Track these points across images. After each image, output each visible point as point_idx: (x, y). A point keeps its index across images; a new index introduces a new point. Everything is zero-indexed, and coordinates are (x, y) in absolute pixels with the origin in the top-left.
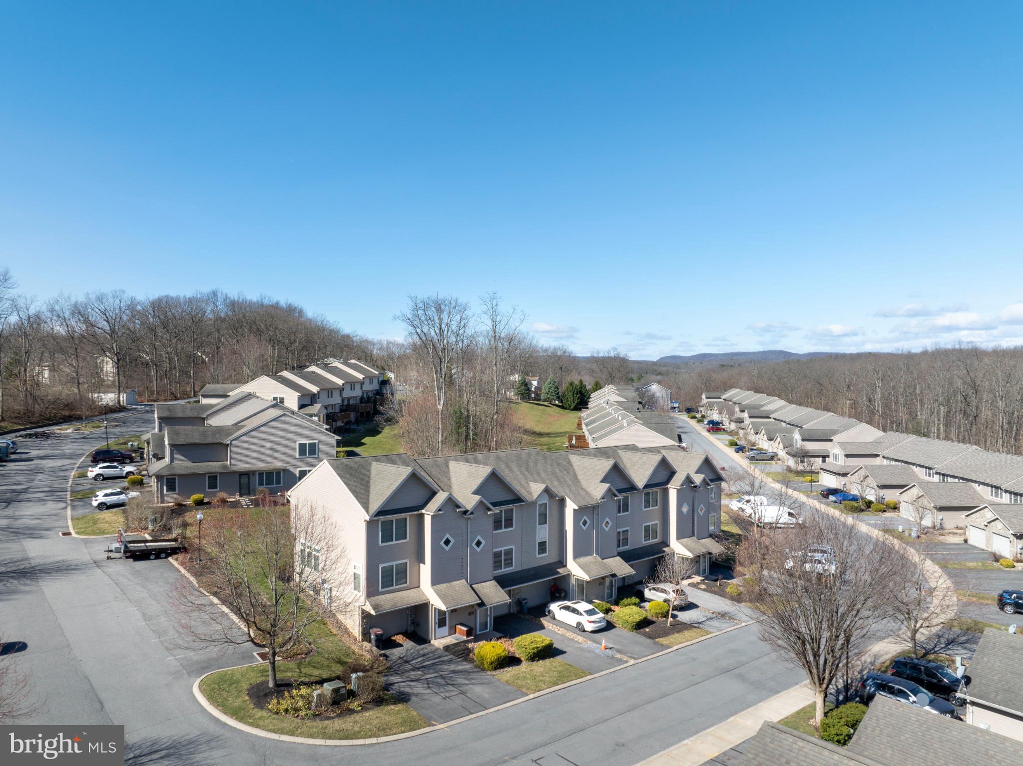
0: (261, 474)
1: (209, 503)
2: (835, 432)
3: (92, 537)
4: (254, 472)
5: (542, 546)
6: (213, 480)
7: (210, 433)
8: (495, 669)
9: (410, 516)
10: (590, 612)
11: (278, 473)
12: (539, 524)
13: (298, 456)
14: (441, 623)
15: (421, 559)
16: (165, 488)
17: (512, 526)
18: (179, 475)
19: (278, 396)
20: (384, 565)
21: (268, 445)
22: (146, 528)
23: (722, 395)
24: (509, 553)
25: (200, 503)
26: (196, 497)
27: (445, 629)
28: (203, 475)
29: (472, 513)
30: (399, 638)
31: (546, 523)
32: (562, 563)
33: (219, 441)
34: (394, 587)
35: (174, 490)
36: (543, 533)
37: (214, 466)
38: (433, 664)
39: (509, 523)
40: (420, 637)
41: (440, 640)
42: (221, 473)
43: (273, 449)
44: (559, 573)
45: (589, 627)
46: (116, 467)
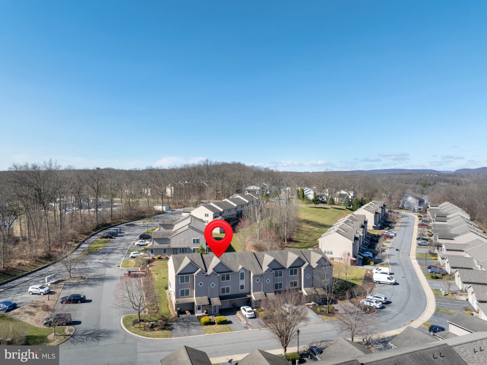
0: (180, 249)
1: (162, 258)
3: (124, 268)
4: (178, 248)
5: (242, 287)
6: (165, 250)
7: (165, 235)
8: (205, 325)
9: (190, 275)
11: (186, 249)
12: (241, 279)
13: (192, 243)
14: (199, 309)
15: (194, 288)
16: (150, 252)
17: (229, 280)
18: (155, 249)
19: (207, 213)
20: (181, 289)
21: (183, 239)
22: (140, 267)
23: (439, 205)
24: (228, 288)
25: (159, 258)
26: (159, 256)
27: (200, 311)
28: (162, 249)
29: (210, 276)
30: (187, 312)
31: (244, 279)
32: (250, 293)
33: (166, 237)
34: (185, 296)
35: (153, 253)
36: (242, 282)
37: (165, 246)
38: (189, 321)
39: (228, 278)
41: (198, 314)
42: (167, 248)
43: (184, 241)
44: (247, 296)
46: (143, 242)
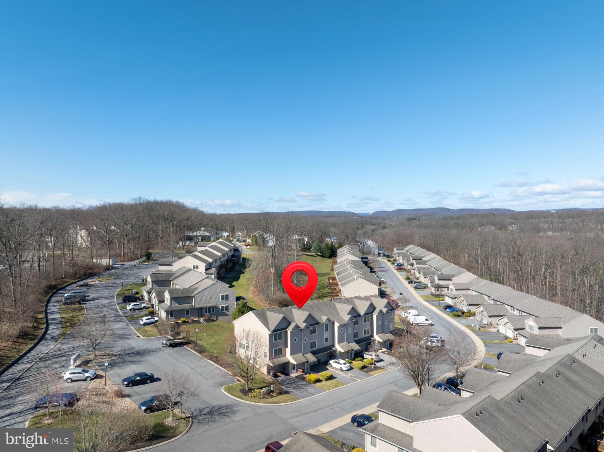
0: (206, 308)
1: (187, 322)
2: (453, 276)
3: (149, 338)
4: (203, 308)
5: (326, 340)
6: (188, 312)
7: (185, 292)
8: (314, 383)
9: (283, 332)
10: (345, 364)
11: (213, 307)
12: (325, 331)
13: (220, 300)
14: (294, 368)
15: (286, 346)
16: (169, 316)
18: (175, 311)
19: (196, 265)
20: (275, 349)
21: (209, 296)
23: (404, 248)
24: (315, 342)
25: (184, 322)
26: (182, 319)
27: (295, 371)
28: (184, 310)
29: (303, 330)
30: (279, 374)
31: (327, 331)
32: (333, 345)
33: (189, 295)
34: (278, 356)
35: (173, 316)
36: (327, 335)
37: (187, 306)
38: (293, 382)
39: (315, 332)
40: (287, 374)
41: (294, 374)
42: (191, 309)
43: (211, 298)
44: (332, 349)
45: (344, 369)
46: (138, 305)
